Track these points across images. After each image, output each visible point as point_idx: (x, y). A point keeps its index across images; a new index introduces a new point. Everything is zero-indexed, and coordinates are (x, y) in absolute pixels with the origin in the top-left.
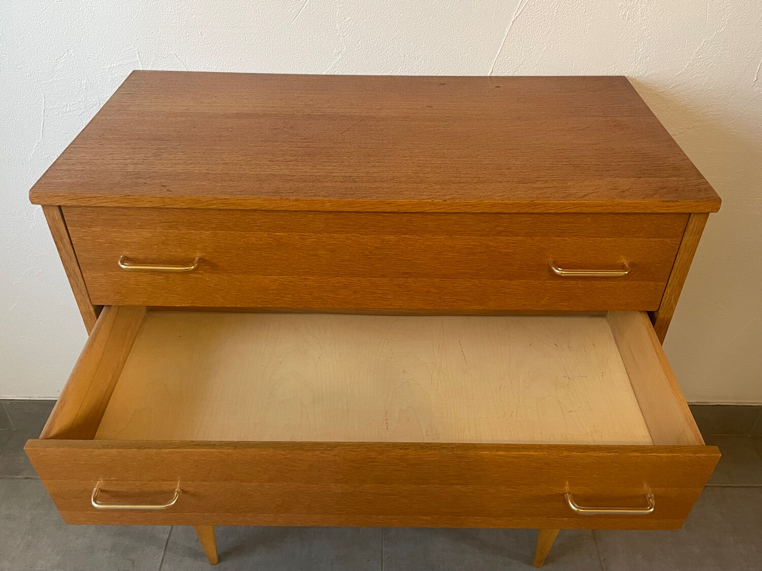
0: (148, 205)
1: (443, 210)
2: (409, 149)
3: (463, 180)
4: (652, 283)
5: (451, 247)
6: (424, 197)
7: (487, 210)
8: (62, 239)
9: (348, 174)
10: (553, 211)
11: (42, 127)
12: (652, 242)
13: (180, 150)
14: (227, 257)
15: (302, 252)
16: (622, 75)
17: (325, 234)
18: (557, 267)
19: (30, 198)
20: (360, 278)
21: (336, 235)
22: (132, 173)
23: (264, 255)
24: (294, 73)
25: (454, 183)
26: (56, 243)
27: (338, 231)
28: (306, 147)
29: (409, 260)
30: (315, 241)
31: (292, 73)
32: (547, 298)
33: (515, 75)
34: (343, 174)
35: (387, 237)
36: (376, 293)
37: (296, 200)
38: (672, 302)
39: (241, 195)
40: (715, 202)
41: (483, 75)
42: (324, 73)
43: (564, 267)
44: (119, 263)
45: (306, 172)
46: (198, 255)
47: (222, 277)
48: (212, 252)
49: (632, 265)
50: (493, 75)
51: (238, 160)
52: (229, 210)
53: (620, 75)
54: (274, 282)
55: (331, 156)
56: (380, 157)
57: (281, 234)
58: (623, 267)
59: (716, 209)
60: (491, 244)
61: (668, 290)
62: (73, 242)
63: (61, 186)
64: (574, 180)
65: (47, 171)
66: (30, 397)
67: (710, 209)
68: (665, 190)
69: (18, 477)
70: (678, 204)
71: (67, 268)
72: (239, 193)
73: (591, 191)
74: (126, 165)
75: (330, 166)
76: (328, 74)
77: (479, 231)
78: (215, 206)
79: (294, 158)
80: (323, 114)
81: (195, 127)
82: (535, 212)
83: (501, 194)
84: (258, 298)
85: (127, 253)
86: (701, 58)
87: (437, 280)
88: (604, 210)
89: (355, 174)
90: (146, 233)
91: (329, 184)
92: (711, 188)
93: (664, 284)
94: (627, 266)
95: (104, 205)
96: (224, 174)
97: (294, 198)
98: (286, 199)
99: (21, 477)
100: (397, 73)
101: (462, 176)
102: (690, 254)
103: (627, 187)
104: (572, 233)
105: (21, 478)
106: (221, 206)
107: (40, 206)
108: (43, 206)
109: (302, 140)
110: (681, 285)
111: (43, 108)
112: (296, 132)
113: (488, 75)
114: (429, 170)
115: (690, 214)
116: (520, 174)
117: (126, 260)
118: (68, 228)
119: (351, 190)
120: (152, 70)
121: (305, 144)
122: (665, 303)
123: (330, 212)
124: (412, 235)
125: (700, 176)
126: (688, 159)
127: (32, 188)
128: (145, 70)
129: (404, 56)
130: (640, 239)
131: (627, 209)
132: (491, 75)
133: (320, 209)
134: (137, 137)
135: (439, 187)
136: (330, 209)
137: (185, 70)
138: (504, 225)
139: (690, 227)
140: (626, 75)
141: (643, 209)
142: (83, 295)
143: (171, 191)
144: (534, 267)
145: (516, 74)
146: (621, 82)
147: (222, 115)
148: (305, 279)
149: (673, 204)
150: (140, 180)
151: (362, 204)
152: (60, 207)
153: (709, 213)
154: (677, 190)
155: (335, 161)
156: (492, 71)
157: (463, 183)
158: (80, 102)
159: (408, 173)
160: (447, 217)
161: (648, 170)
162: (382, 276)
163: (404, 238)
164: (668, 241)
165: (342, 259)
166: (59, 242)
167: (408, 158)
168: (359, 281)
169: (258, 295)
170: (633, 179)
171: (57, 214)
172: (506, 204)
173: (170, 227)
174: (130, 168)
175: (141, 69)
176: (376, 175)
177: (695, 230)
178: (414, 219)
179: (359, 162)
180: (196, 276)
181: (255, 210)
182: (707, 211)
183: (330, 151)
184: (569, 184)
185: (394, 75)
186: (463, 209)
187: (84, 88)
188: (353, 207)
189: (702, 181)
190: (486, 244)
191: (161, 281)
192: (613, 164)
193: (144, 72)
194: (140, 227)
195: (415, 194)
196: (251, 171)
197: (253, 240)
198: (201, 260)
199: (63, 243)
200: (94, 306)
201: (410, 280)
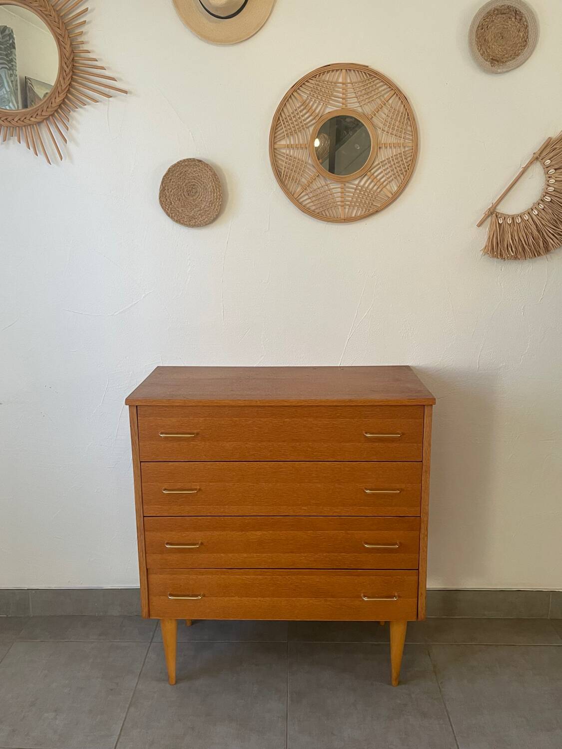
0: (177, 405)
1: (311, 404)
4: (415, 445)
5: (316, 425)
6: (301, 399)
7: (331, 404)
8: (134, 423)
12: (410, 421)
13: (189, 388)
14: (210, 432)
15: (245, 429)
17: (256, 418)
18: (366, 433)
19: (125, 402)
20: (273, 443)
21: (262, 419)
23: (227, 430)
26: (131, 426)
27: (263, 417)
29: (296, 432)
30: (252, 423)
35: (286, 420)
36: (281, 452)
43: (369, 433)
44: (159, 434)
46: (195, 431)
47: (206, 443)
48: (203, 430)
50: (340, 366)
51: (216, 391)
52: (214, 406)
53: (406, 365)
54: (231, 446)
55: (259, 389)
57: (236, 419)
58: (399, 434)
59: (435, 403)
60: (335, 423)
61: (424, 448)
62: (139, 425)
65: (132, 393)
67: (432, 403)
74: (165, 393)
77: (328, 416)
78: (208, 404)
79: (242, 390)
81: (193, 382)
82: (352, 405)
83: (337, 398)
85: (163, 431)
87: (310, 443)
89: (271, 394)
90: (174, 420)
92: (434, 397)
93: (420, 445)
95: (158, 405)
104: (372, 416)
107: (128, 406)
108: (130, 406)
110: (430, 445)
113: (338, 366)
115: (423, 405)
118: (138, 418)
120: (167, 366)
122: (425, 456)
123: (260, 406)
124: (298, 418)
126: (427, 389)
127: (127, 397)
130: (404, 420)
131: (394, 403)
133: (255, 405)
134: (167, 385)
138: (340, 412)
139: (426, 412)
140: (409, 365)
142: (137, 455)
144: (357, 436)
147: (206, 379)
148: (246, 443)
152: (136, 406)
153: (432, 405)
160: (313, 408)
161: (406, 391)
162: (284, 442)
163: (294, 420)
164: (418, 420)
165: (264, 432)
166: (132, 427)
171: (135, 409)
172: (339, 402)
173: (185, 417)
175: (161, 366)
177: (428, 415)
178: (297, 409)
181: (226, 406)
188: (270, 403)
190: (333, 423)
192: (391, 390)
193: (163, 367)
194: (171, 417)
196: (222, 393)
197: (223, 422)
198: (198, 434)
199: (134, 426)
200: (141, 462)
201: (297, 444)
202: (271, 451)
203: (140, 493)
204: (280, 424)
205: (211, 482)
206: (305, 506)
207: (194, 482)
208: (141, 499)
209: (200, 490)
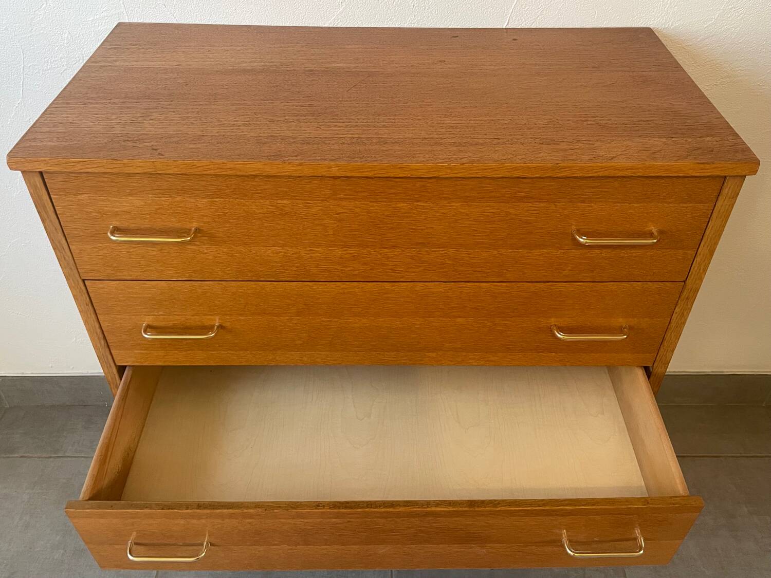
0: (139, 170)
1: (459, 175)
2: (421, 107)
3: (481, 142)
4: (681, 252)
5: (467, 215)
6: (440, 161)
7: (508, 175)
8: (44, 207)
9: (356, 136)
10: (579, 175)
11: (22, 86)
12: (683, 207)
13: (172, 110)
14: (227, 227)
15: (307, 222)
16: (648, 26)
17: (331, 201)
18: (581, 235)
19: (8, 163)
20: (370, 250)
21: (344, 203)
22: (120, 135)
23: (266, 225)
24: (294, 25)
25: (472, 144)
26: (39, 212)
27: (346, 198)
28: (310, 106)
29: (422, 230)
30: (321, 210)
31: (291, 25)
32: (569, 268)
33: (532, 27)
34: (350, 136)
35: (401, 205)
37: (301, 165)
38: (701, 271)
39: (239, 159)
40: (753, 164)
41: (499, 27)
42: (326, 25)
43: (588, 235)
44: (109, 234)
45: (310, 133)
46: (194, 225)
47: (221, 248)
48: (209, 222)
49: (661, 232)
50: (509, 26)
51: (234, 121)
52: (228, 175)
53: (645, 26)
54: (277, 253)
55: (337, 115)
56: (390, 116)
57: (285, 202)
58: (651, 235)
59: (754, 172)
60: (512, 211)
61: (698, 259)
62: (58, 212)
63: (41, 150)
64: (600, 140)
65: (26, 133)
66: (23, 373)
67: (747, 172)
68: (699, 152)
69: (13, 455)
70: (714, 166)
71: (53, 240)
72: (237, 157)
73: (620, 153)
74: (113, 126)
75: (335, 126)
76: (331, 26)
77: (498, 197)
78: (212, 171)
79: (296, 118)
80: (326, 70)
81: (187, 85)
82: (559, 176)
83: (523, 157)
84: (261, 271)
85: (117, 224)
86: (732, 8)
87: (452, 250)
88: (634, 173)
89: (363, 136)
90: (137, 201)
91: (336, 147)
92: (748, 149)
93: (691, 253)
94: (656, 234)
95: (90, 170)
96: (220, 135)
97: (297, 162)
98: (289, 164)
99: (16, 455)
100: (406, 24)
101: (480, 137)
102: (722, 221)
103: (659, 149)
104: (598, 198)
105: (17, 457)
106: (218, 172)
107: (20, 172)
108: (23, 172)
109: (304, 99)
110: (712, 253)
111: (22, 66)
112: (298, 90)
113: (504, 27)
114: (444, 130)
115: (725, 177)
116: (542, 134)
117: (116, 230)
118: (52, 196)
119: (360, 153)
120: (139, 21)
121: (308, 103)
122: (694, 272)
123: (338, 177)
124: (426, 202)
125: (737, 136)
126: (722, 117)
127: (10, 152)
128: (131, 22)
129: (414, 6)
130: (671, 205)
131: (659, 172)
132: (507, 27)
133: (325, 174)
134: (123, 96)
135: (455, 149)
136: (338, 174)
137: (175, 22)
138: (526, 190)
139: (725, 191)
140: (651, 27)
141: (675, 172)
142: (71, 269)
143: (162, 155)
144: (557, 236)
145: (534, 26)
146: (648, 33)
147: (217, 71)
148: (311, 250)
149: (708, 166)
150: (128, 142)
151: (371, 168)
152: (41, 173)
153: (745, 176)
154: (712, 151)
155: (342, 121)
156: (508, 23)
157: (482, 144)
158: (61, 58)
159: (421, 133)
160: (465, 183)
161: (680, 129)
162: (394, 247)
163: (418, 205)
164: (701, 206)
165: (350, 228)
166: (43, 213)
167: (420, 118)
168: (369, 252)
169: (260, 268)
170: (664, 140)
171: (38, 180)
172: (529, 168)
173: (163, 195)
174: (118, 130)
175: (127, 21)
176: (386, 136)
177: (729, 194)
178: (428, 185)
179: (367, 122)
180: (192, 247)
181: (256, 176)
182: (744, 173)
183: (335, 110)
184: (596, 145)
185: (402, 27)
186: (481, 174)
187: (65, 42)
188: (363, 172)
189: (739, 141)
190: (506, 212)
191: (155, 253)
192: (643, 123)
193: (130, 24)
194: (130, 194)
195: (429, 157)
196: (249, 132)
197: (254, 208)
198: (198, 230)
199: (46, 212)
200: (84, 281)
201: (423, 251)
202: (365, 264)
203: (99, 331)
204: (386, 213)
205: (241, 315)
206: (432, 352)
207: (205, 315)
208: (103, 342)
209: (221, 327)
